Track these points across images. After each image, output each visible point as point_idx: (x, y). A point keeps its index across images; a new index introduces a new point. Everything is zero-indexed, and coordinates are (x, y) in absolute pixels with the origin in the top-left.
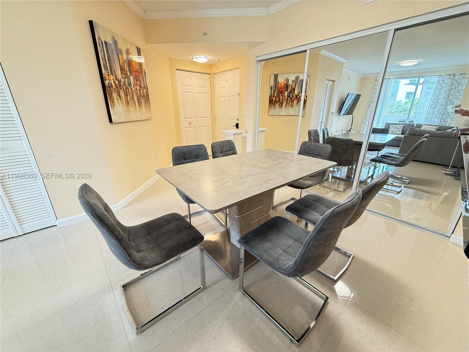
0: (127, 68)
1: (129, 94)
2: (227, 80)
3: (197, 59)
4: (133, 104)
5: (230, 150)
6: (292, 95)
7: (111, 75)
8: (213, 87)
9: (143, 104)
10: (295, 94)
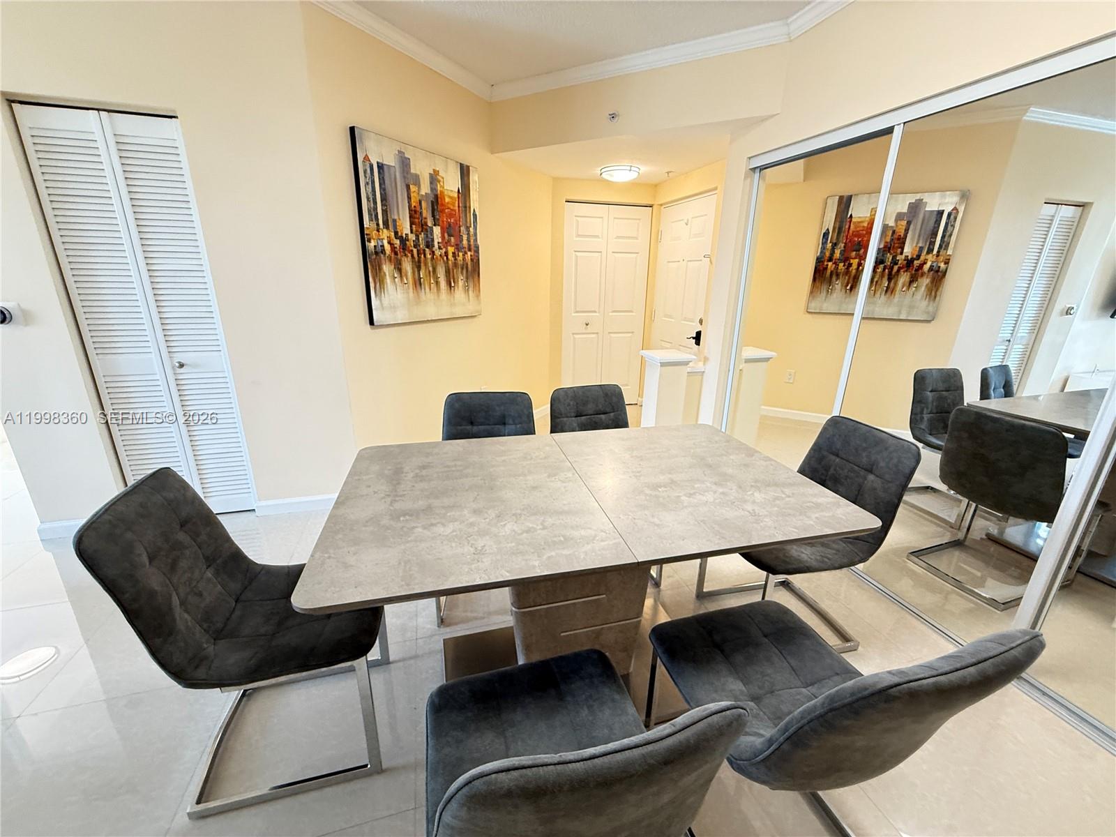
0: (426, 213)
1: (426, 264)
2: (688, 220)
3: (611, 176)
4: (432, 285)
5: (608, 410)
6: (894, 257)
7: (385, 230)
8: (655, 237)
9: (461, 283)
10: (904, 254)
